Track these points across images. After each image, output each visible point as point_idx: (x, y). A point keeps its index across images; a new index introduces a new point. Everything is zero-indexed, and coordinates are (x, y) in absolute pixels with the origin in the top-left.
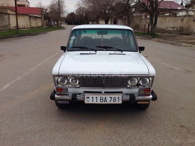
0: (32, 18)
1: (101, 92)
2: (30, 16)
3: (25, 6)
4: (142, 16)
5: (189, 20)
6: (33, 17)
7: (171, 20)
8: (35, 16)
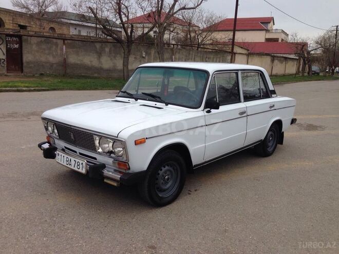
0: (277, 59)
1: (76, 152)
2: (274, 57)
3: (278, 41)
6: (279, 58)
8: (283, 57)
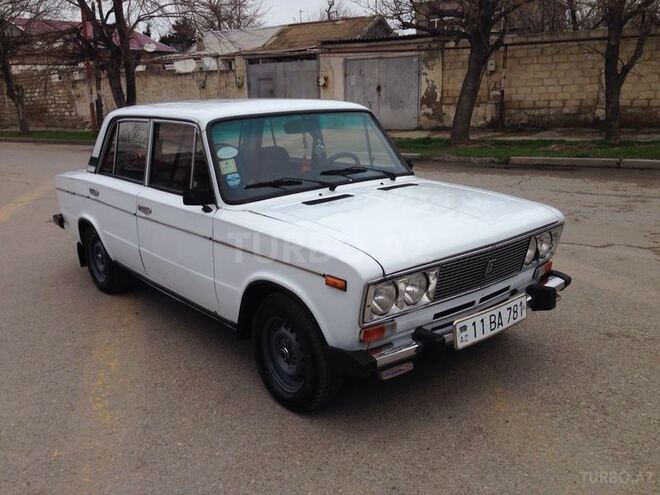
1: (473, 303)
4: (46, 74)
5: (223, 84)
7: (163, 85)
